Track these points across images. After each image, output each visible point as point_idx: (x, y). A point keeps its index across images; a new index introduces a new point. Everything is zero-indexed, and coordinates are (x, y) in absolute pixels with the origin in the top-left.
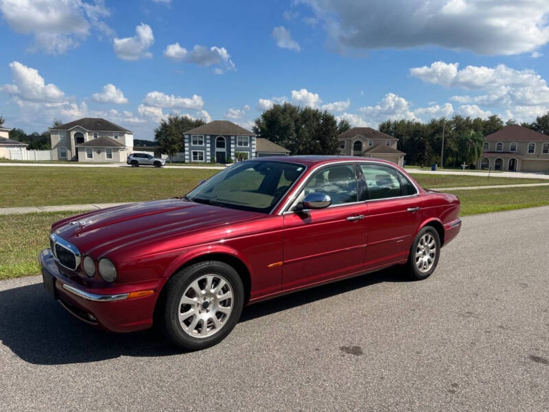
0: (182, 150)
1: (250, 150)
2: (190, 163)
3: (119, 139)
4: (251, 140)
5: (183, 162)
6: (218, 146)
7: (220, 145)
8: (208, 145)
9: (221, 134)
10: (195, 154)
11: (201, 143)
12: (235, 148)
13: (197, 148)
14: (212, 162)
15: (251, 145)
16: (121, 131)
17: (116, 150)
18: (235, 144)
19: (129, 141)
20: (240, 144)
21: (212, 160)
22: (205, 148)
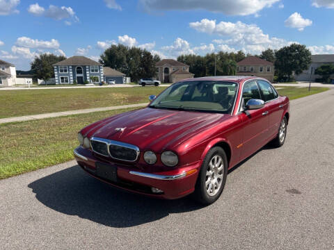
0: (53, 76)
1: (100, 74)
2: (60, 85)
3: (6, 70)
4: (100, 68)
5: (54, 84)
6: (77, 73)
7: (79, 72)
8: (71, 72)
9: (79, 65)
10: (62, 78)
11: (66, 71)
12: (90, 73)
13: (64, 75)
14: (75, 84)
15: (100, 71)
16: (6, 65)
17: (5, 78)
18: (89, 71)
19: (13, 71)
20: (93, 71)
21: (74, 82)
22: (69, 74)
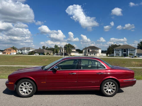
0: (113, 53)
1: (134, 53)
2: (116, 57)
4: (135, 50)
5: (113, 56)
6: (124, 52)
7: (125, 51)
8: (121, 52)
9: (125, 48)
10: (117, 54)
11: (119, 51)
12: (129, 52)
13: (117, 52)
14: (122, 56)
15: (135, 51)
18: (129, 51)
19: (100, 51)
20: (131, 51)
